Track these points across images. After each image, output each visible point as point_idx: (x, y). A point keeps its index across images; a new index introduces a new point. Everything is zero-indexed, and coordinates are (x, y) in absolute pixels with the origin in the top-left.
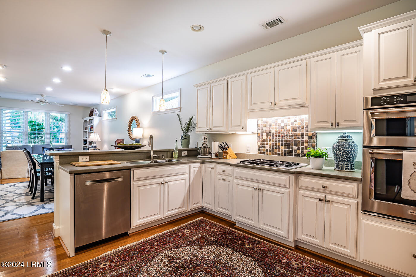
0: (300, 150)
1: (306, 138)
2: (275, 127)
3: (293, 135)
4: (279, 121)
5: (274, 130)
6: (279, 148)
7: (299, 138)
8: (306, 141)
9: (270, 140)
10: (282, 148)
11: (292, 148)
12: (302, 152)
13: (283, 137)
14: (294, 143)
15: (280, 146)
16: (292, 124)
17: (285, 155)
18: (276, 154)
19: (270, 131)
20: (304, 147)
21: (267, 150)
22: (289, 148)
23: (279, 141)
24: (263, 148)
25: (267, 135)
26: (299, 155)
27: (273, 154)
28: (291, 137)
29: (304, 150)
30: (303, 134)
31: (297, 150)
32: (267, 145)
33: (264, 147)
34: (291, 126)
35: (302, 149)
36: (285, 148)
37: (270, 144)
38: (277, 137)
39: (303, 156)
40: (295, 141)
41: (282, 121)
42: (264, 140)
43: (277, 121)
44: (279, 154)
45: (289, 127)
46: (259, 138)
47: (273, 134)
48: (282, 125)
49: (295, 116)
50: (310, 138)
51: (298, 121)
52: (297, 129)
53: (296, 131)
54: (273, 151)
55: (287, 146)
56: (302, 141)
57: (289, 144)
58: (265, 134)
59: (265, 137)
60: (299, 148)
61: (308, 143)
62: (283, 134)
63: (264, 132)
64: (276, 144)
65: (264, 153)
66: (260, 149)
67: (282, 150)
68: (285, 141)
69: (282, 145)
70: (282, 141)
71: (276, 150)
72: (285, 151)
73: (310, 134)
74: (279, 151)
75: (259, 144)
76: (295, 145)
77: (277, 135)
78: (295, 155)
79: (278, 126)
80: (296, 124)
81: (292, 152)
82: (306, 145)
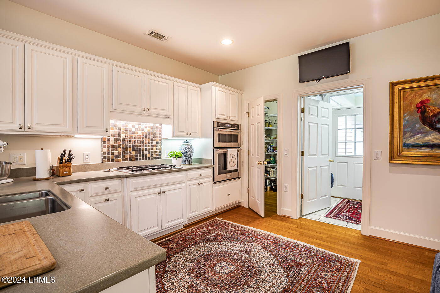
0: (150, 154)
1: (154, 143)
2: (125, 131)
3: (144, 140)
4: (130, 126)
5: (124, 135)
6: (130, 153)
7: (149, 143)
8: (155, 146)
9: (119, 146)
10: (133, 153)
11: (143, 152)
12: (152, 155)
13: (134, 142)
14: (145, 148)
15: (132, 151)
16: (143, 130)
17: (137, 159)
18: (127, 160)
19: (120, 136)
20: (153, 151)
21: (116, 157)
22: (140, 153)
23: (130, 146)
24: (110, 155)
25: (116, 140)
26: (149, 158)
27: (123, 160)
28: (142, 142)
29: (153, 154)
30: (152, 140)
31: (147, 154)
32: (115, 151)
33: (113, 154)
34: (142, 132)
35: (152, 152)
36: (136, 153)
37: (120, 149)
38: (127, 142)
39: (152, 159)
40: (146, 146)
41: (133, 126)
42: (112, 146)
43: (127, 126)
44: (130, 160)
45: (140, 133)
46: (105, 143)
47: (123, 139)
48: (133, 130)
49: (146, 123)
50: (157, 143)
51: (147, 128)
52: (147, 135)
53: (146, 137)
54: (123, 157)
55: (138, 151)
56: (151, 145)
57: (140, 149)
58: (114, 138)
59: (112, 142)
60: (149, 152)
61: (156, 147)
62: (134, 139)
63: (112, 136)
64: (127, 150)
65: (113, 160)
66: (107, 156)
67: (133, 156)
68: (137, 146)
69: (133, 150)
70: (133, 146)
71: (127, 156)
72: (137, 156)
73: (157, 140)
74: (130, 156)
75: (105, 150)
76: (146, 149)
77: (128, 140)
78: (146, 159)
79: (128, 131)
80: (146, 130)
81: (143, 156)
82: (154, 149)
